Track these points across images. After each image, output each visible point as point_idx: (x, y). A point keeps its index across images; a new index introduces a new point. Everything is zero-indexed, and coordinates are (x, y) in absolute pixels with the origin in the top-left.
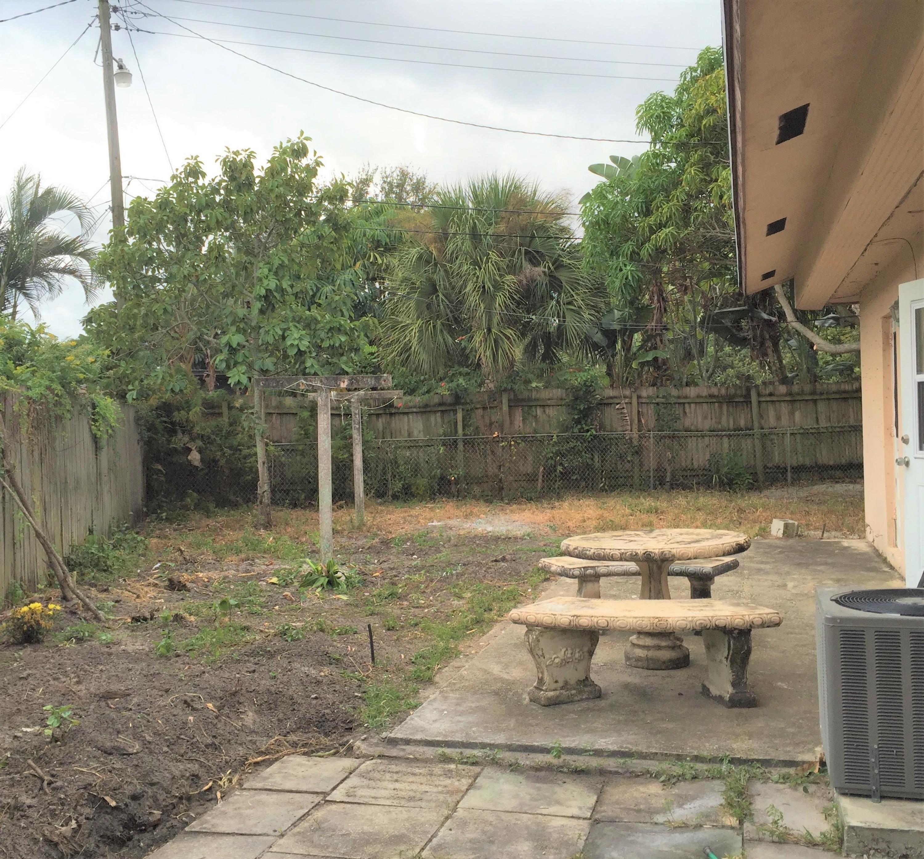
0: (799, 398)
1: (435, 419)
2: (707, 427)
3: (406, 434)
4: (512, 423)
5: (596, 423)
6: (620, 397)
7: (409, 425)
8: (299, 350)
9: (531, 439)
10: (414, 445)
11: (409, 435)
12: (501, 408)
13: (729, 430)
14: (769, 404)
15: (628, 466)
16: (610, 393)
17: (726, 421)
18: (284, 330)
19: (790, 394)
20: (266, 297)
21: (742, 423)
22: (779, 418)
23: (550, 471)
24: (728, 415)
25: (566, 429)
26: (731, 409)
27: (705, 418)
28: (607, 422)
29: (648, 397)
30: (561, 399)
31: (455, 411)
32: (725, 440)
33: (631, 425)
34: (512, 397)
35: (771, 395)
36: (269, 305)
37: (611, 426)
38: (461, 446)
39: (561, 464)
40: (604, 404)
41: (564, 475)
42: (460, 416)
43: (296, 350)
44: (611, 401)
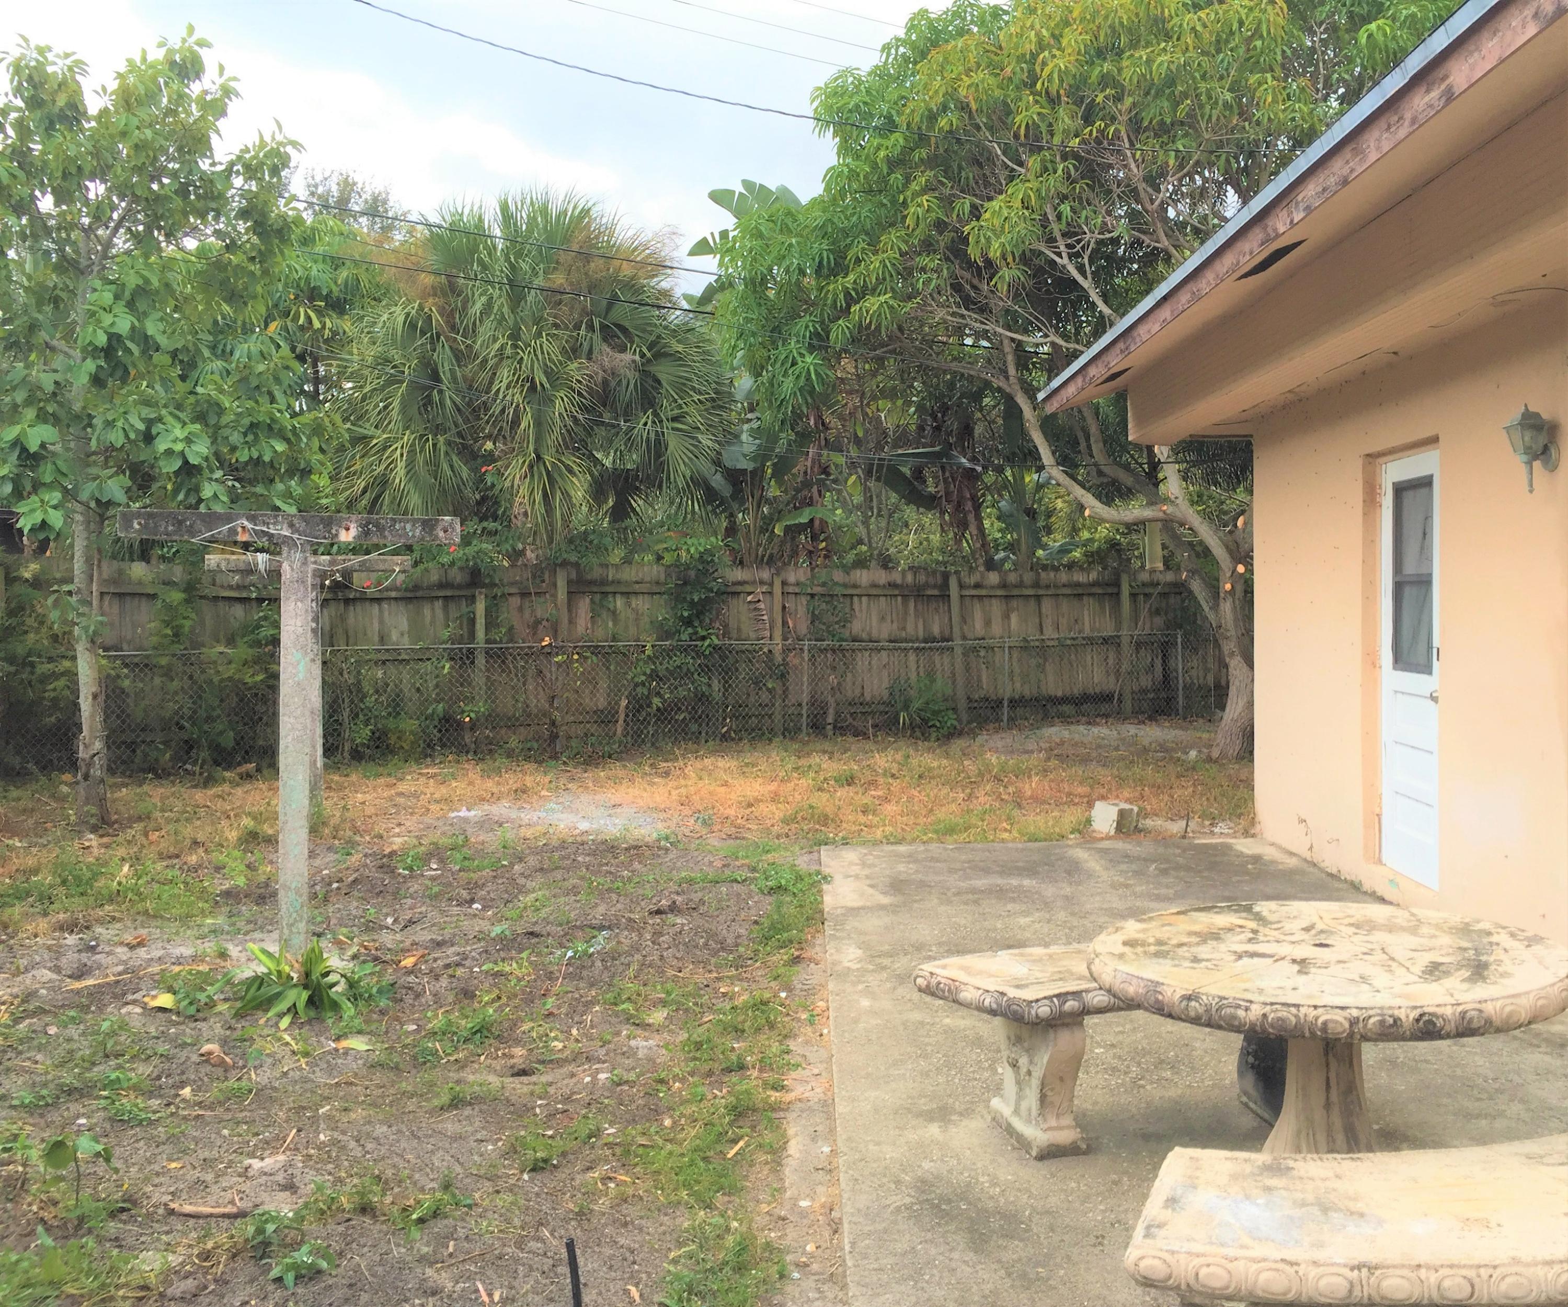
0: (1016, 592)
1: (433, 613)
2: (885, 635)
3: (376, 639)
4: (571, 622)
5: (717, 625)
6: (754, 582)
7: (381, 622)
8: (186, 462)
9: (607, 650)
10: (394, 659)
11: (382, 640)
12: (554, 596)
13: (917, 640)
14: (976, 600)
15: (765, 697)
16: (738, 574)
17: (914, 627)
18: (150, 423)
19: (1004, 585)
20: (108, 352)
21: (936, 631)
22: (988, 623)
23: (638, 706)
24: (917, 616)
25: (668, 635)
26: (920, 607)
27: (883, 619)
28: (733, 624)
29: (798, 584)
30: (657, 583)
31: (472, 599)
32: (912, 657)
33: (771, 628)
34: (574, 575)
35: (977, 586)
36: (114, 369)
37: (739, 630)
38: (481, 660)
39: (658, 694)
40: (730, 592)
41: (663, 714)
42: (480, 607)
43: (178, 464)
44: (739, 588)
